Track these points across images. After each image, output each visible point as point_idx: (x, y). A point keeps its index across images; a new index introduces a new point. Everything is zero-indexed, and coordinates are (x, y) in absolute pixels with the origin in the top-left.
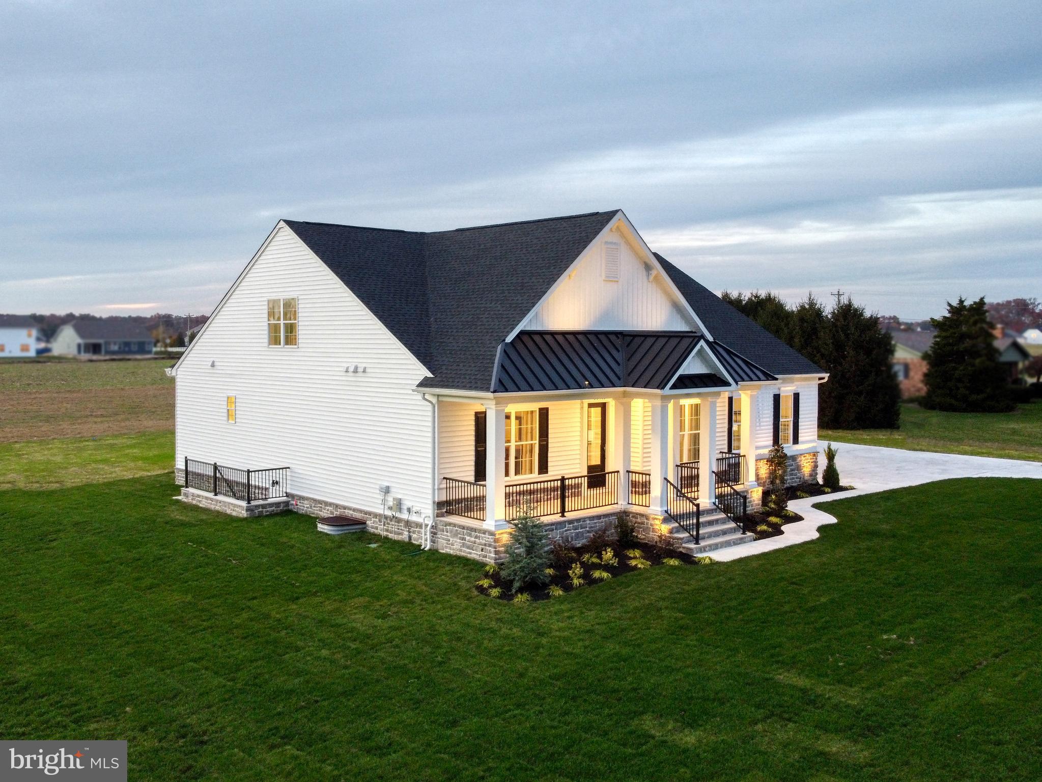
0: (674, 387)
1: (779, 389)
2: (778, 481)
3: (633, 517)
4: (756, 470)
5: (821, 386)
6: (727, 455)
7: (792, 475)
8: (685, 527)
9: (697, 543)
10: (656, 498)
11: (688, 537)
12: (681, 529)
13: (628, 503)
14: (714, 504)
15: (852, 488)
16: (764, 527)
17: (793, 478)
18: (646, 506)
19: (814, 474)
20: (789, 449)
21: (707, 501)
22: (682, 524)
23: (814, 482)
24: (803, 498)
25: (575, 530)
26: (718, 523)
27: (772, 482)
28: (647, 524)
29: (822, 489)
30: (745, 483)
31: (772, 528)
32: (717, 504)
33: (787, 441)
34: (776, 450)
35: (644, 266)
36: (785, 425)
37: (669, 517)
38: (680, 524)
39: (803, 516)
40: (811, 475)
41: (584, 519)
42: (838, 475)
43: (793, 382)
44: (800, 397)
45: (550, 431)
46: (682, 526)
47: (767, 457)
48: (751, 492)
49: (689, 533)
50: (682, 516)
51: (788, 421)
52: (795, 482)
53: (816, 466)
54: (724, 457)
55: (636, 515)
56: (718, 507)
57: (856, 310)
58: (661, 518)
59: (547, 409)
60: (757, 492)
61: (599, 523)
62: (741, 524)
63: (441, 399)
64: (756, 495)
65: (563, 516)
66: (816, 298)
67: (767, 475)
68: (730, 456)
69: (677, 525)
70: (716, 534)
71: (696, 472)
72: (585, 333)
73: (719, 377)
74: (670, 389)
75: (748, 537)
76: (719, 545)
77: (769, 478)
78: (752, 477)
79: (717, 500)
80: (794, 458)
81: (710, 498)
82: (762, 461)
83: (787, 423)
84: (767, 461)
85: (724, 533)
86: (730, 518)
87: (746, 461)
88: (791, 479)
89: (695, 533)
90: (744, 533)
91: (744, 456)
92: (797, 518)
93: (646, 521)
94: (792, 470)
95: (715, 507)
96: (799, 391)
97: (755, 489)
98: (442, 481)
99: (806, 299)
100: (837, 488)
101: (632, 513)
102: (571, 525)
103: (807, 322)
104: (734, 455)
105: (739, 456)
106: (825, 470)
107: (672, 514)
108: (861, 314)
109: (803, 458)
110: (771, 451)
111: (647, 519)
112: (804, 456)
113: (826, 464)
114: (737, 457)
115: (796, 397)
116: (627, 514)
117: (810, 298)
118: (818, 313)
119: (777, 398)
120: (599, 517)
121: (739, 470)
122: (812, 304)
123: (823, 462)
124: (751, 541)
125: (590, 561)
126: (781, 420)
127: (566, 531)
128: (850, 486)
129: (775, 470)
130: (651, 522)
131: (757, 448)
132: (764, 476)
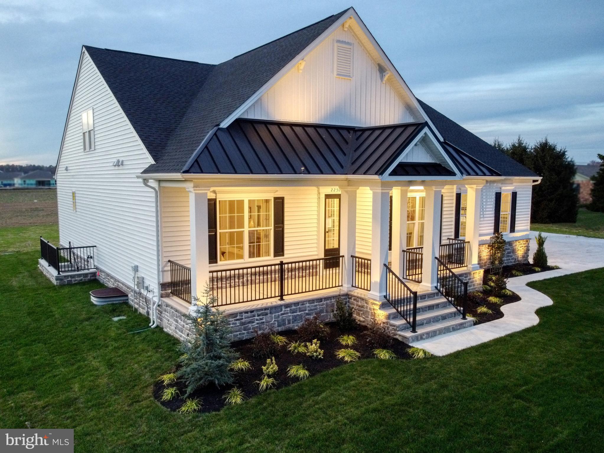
0: (393, 173)
1: (501, 188)
2: (497, 262)
3: (354, 300)
4: (479, 253)
5: (534, 187)
6: (454, 241)
7: (508, 256)
8: (402, 313)
9: (414, 331)
10: (376, 282)
11: (405, 324)
12: (399, 315)
13: (352, 286)
14: (436, 288)
15: (558, 268)
16: (483, 309)
17: (509, 259)
18: (367, 290)
19: (526, 256)
20: (507, 236)
21: (429, 285)
22: (399, 310)
23: (525, 262)
24: (518, 276)
25: (293, 313)
26: (438, 307)
27: (492, 263)
28: (367, 308)
29: (533, 268)
30: (469, 266)
31: (492, 310)
32: (439, 288)
33: (505, 229)
34: (497, 237)
35: (378, 68)
36: (504, 218)
37: (387, 303)
38: (397, 310)
39: (520, 296)
40: (523, 257)
41: (303, 303)
42: (546, 257)
43: (512, 184)
44: (518, 196)
45: (286, 218)
46: (400, 313)
47: (489, 242)
48: (474, 274)
49: (406, 320)
50: (399, 302)
51: (507, 215)
52: (511, 262)
53: (528, 250)
54: (451, 243)
55: (357, 298)
56: (439, 291)
57: (550, 146)
58: (379, 303)
59: (282, 199)
60: (479, 273)
61: (319, 305)
62: (462, 308)
63: (164, 184)
64: (478, 276)
65: (282, 299)
66: (523, 139)
67: (488, 257)
68: (456, 242)
69: (394, 311)
70: (436, 320)
71: (420, 257)
72: (315, 127)
73: (444, 167)
74: (390, 175)
75: (468, 322)
76: (438, 332)
77: (490, 259)
78: (475, 260)
79: (439, 284)
80: (510, 243)
81: (432, 283)
82: (484, 246)
83: (505, 216)
84: (489, 246)
85: (444, 318)
86: (450, 302)
87: (470, 245)
88: (507, 260)
89: (412, 320)
90: (464, 318)
91: (469, 242)
92: (515, 298)
93: (365, 305)
94: (509, 253)
95: (436, 291)
96: (517, 190)
97: (478, 271)
98: (167, 264)
99: (516, 140)
100: (545, 268)
101: (354, 296)
102: (289, 309)
103: (517, 155)
104: (459, 242)
105: (464, 242)
106: (535, 253)
107: (391, 299)
108: (554, 149)
109: (518, 243)
110: (493, 238)
111: (366, 303)
112: (519, 242)
113: (537, 249)
114: (462, 243)
115: (514, 195)
116: (350, 297)
117: (519, 140)
118: (525, 149)
119: (498, 196)
120: (320, 300)
121: (463, 253)
122: (520, 144)
123: (534, 247)
124: (471, 326)
125: (296, 351)
126: (501, 213)
127: (282, 314)
128: (556, 266)
129: (495, 254)
130: (370, 306)
131: (480, 235)
132: (485, 258)
